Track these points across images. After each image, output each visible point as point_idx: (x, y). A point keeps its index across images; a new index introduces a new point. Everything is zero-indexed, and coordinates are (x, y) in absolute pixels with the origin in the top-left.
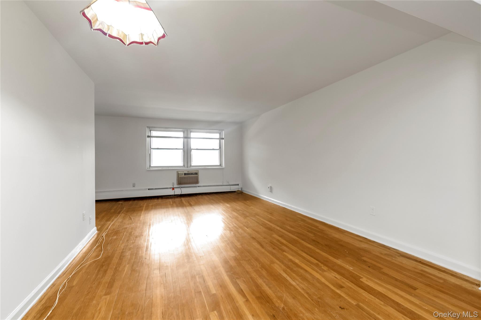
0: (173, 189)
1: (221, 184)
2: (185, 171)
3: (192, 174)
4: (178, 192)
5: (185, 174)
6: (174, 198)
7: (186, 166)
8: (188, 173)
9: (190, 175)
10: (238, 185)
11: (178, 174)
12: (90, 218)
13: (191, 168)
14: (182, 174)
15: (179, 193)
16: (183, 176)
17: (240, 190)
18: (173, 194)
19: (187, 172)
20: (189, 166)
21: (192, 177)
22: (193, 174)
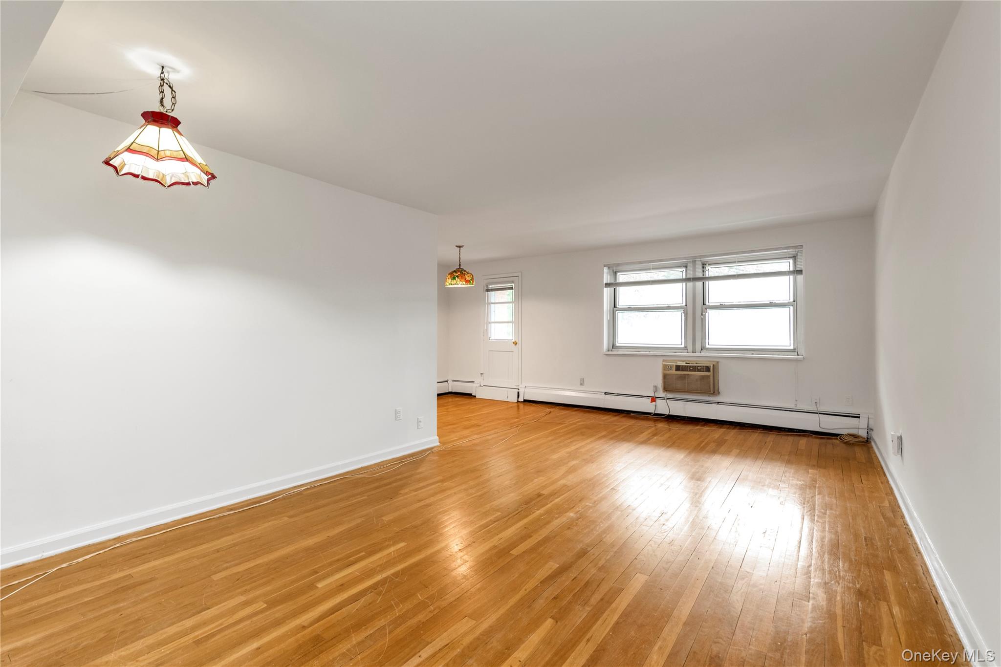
0: (653, 399)
1: (791, 406)
2: (680, 361)
3: (695, 369)
4: (662, 407)
5: (678, 368)
6: (655, 421)
7: (690, 348)
8: (685, 366)
9: (690, 371)
10: (859, 417)
11: (665, 367)
12: (418, 419)
13: (702, 354)
14: (671, 367)
15: (666, 412)
16: (673, 372)
17: (863, 433)
18: (652, 411)
19: (685, 363)
20: (698, 347)
21: (697, 376)
22: (699, 370)
